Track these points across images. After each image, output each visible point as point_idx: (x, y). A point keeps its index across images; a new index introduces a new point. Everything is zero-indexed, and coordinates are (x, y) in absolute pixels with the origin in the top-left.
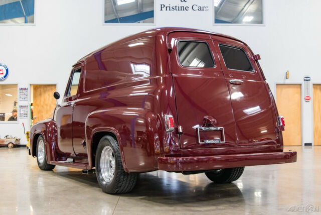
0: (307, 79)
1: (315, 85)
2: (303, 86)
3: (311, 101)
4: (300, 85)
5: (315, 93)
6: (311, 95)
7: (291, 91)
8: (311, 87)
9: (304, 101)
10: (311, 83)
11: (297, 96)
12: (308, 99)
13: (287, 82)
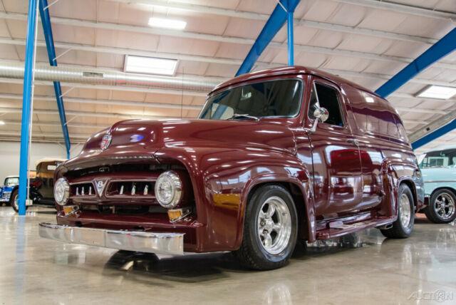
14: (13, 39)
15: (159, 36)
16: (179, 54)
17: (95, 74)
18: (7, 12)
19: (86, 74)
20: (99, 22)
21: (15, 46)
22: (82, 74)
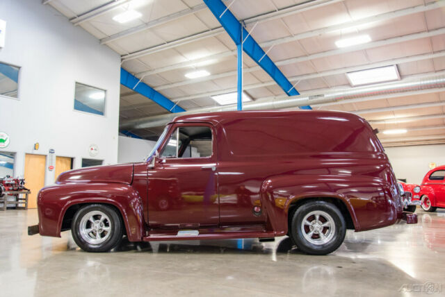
0: (52, 151)
1: (58, 157)
2: (48, 158)
3: (54, 170)
4: (46, 156)
5: (57, 163)
6: (54, 165)
7: (37, 161)
8: (54, 158)
9: (48, 170)
10: (54, 155)
11: (42, 165)
12: (51, 168)
13: (36, 152)
14: (263, 83)
15: (365, 50)
16: (394, 59)
17: (318, 96)
18: (249, 67)
19: (311, 97)
20: (310, 55)
21: (266, 87)
22: (308, 98)
